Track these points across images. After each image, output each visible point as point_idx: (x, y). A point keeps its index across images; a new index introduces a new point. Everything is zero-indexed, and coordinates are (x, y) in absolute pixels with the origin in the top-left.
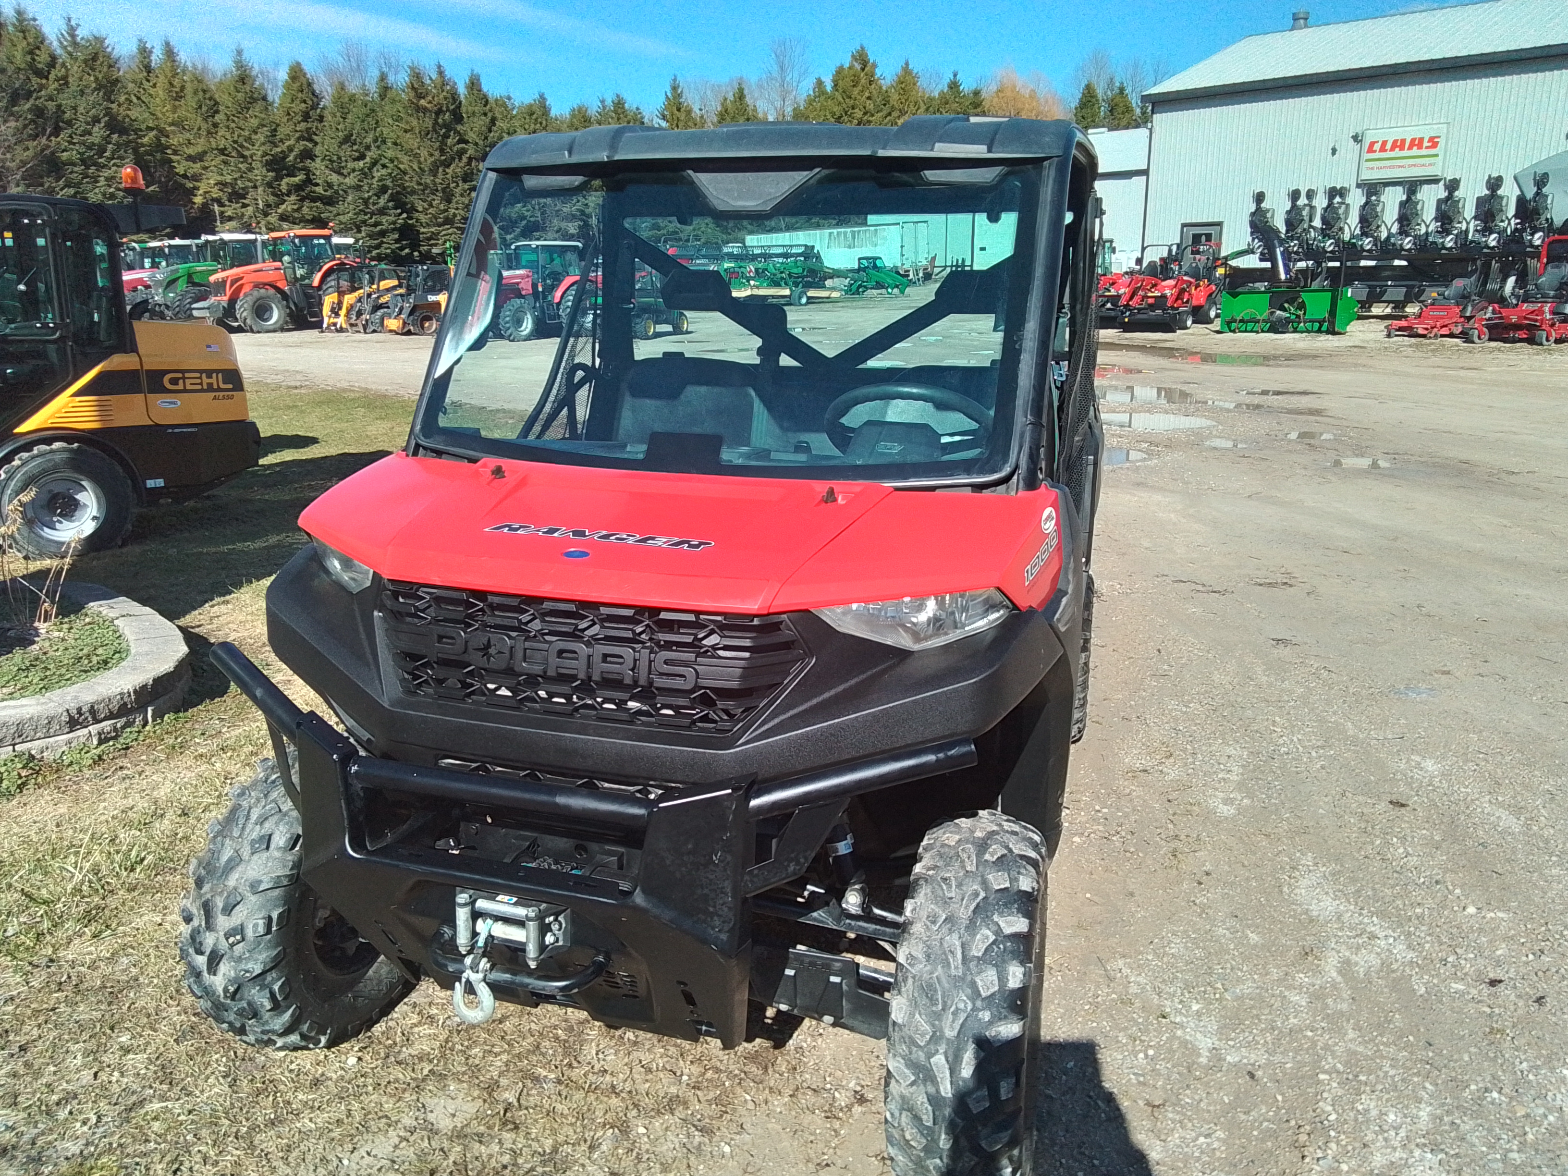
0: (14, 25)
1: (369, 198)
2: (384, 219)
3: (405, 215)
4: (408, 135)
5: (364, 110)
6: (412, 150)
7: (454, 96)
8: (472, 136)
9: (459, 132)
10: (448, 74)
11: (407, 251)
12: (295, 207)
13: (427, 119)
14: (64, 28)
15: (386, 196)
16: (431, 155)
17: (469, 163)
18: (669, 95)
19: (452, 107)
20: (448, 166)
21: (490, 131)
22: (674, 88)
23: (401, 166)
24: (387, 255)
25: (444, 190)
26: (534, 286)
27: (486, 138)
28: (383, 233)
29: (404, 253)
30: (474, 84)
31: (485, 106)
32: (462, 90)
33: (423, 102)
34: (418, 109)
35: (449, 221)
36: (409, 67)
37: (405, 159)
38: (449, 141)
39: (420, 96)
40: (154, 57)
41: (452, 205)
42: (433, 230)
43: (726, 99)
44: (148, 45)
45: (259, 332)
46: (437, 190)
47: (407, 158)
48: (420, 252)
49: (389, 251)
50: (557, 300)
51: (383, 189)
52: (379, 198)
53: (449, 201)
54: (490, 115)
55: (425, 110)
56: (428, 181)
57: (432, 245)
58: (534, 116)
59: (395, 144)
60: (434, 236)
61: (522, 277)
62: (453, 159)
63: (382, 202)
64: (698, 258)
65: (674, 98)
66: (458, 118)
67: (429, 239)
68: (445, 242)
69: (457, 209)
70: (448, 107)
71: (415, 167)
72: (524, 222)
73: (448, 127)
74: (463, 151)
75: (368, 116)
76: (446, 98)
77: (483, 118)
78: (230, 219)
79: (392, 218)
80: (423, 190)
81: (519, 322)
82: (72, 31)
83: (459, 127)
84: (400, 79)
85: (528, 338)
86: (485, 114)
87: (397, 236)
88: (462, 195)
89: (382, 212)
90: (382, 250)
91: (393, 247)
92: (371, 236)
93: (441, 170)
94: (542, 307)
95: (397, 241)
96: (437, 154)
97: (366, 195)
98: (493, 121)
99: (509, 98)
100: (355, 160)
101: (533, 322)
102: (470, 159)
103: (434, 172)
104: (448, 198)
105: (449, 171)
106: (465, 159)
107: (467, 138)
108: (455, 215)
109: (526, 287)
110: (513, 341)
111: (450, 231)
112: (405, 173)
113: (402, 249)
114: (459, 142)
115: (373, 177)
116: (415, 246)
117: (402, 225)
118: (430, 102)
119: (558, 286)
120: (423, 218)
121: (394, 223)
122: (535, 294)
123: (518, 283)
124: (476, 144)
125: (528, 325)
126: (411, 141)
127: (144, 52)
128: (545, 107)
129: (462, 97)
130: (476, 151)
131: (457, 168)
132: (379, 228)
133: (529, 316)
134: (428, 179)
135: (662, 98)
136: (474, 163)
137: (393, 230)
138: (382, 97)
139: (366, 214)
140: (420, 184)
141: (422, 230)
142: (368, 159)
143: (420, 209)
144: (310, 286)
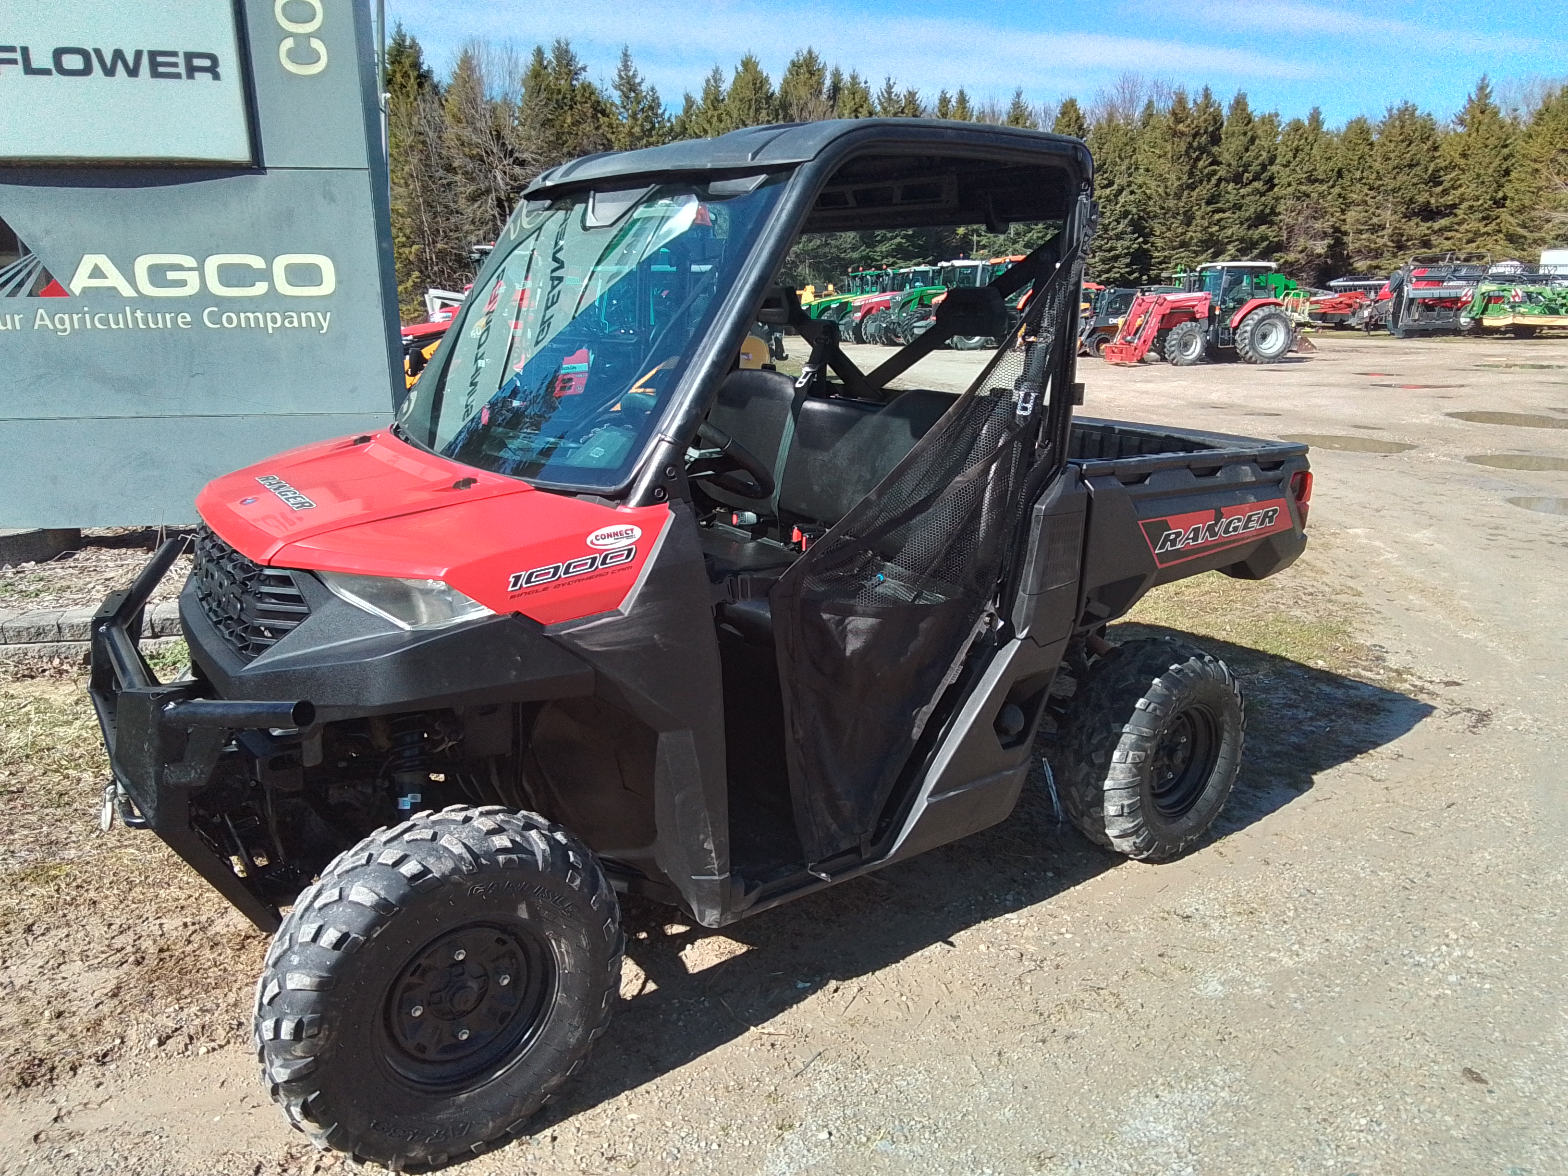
0: (848, 89)
1: (1110, 223)
2: (1119, 244)
3: (1141, 239)
4: (1162, 160)
5: (1124, 140)
6: (1161, 175)
7: (1217, 120)
8: (1226, 157)
9: (1214, 155)
10: (1215, 97)
11: (1136, 275)
12: (1040, 235)
13: (1182, 144)
14: (884, 87)
15: (1126, 221)
16: (1179, 179)
17: (1217, 185)
18: (1473, 97)
19: (1210, 129)
20: (1193, 189)
21: (1247, 150)
22: (1481, 88)
23: (1148, 192)
24: (1116, 279)
25: (1185, 213)
26: (1211, 309)
27: (1241, 158)
28: (1116, 258)
29: (1132, 278)
30: (1240, 103)
31: (1247, 125)
32: (1225, 112)
33: (1181, 127)
34: (1175, 133)
35: (1184, 245)
36: (1175, 93)
37: (1153, 184)
38: (1201, 164)
39: (1179, 121)
40: (950, 106)
41: (1192, 228)
42: (1166, 253)
43: (1550, 96)
44: (948, 96)
45: (962, 349)
46: (1178, 214)
47: (1155, 183)
48: (1149, 276)
49: (1118, 275)
50: (1235, 324)
51: (1125, 214)
52: (1119, 223)
53: (1189, 225)
54: (1250, 134)
55: (1183, 134)
56: (1171, 205)
57: (1163, 269)
58: (1300, 132)
59: (1147, 170)
60: (1166, 260)
61: (1200, 300)
62: (1201, 182)
63: (1121, 227)
64: (1450, 280)
65: (1479, 99)
66: (1215, 139)
67: (1160, 263)
68: (1177, 265)
69: (1195, 232)
70: (1207, 128)
71: (1160, 190)
72: (1266, 243)
73: (1202, 150)
74: (1215, 172)
75: (1126, 144)
76: (1205, 121)
77: (1242, 137)
78: (984, 247)
79: (1127, 243)
80: (1165, 214)
81: (1186, 346)
82: (890, 88)
83: (1215, 149)
84: (1163, 106)
85: (1193, 363)
86: (1245, 134)
87: (1128, 261)
88: (1203, 218)
89: (1119, 237)
90: (1112, 275)
91: (1123, 271)
92: (1103, 261)
93: (1186, 193)
94: (1216, 332)
95: (1127, 265)
96: (1185, 177)
97: (1107, 222)
98: (1253, 140)
99: (1277, 115)
100: (1102, 188)
101: (1202, 346)
102: (1220, 180)
103: (1178, 196)
104: (1188, 221)
105: (1194, 194)
106: (1214, 181)
107: (1220, 159)
108: (1191, 238)
109: (1202, 310)
110: (1176, 365)
111: (1182, 255)
112: (1150, 198)
113: (1130, 273)
114: (1211, 164)
115: (1117, 203)
116: (1145, 270)
117: (1137, 250)
118: (1189, 126)
119: (1239, 309)
120: (1159, 243)
121: (1128, 248)
122: (1211, 318)
123: (1193, 306)
124: (1229, 165)
125: (1196, 349)
126: (1163, 166)
127: (944, 101)
128: (1317, 121)
129: (1225, 118)
130: (1228, 172)
131: (1204, 190)
132: (1112, 253)
133: (1198, 340)
134: (1171, 203)
135: (1464, 101)
136: (1223, 184)
137: (1126, 254)
138: (1145, 125)
139: (1103, 239)
140: (1162, 208)
141: (1157, 254)
142: (1115, 187)
143: (1158, 233)
144: (1015, 308)
